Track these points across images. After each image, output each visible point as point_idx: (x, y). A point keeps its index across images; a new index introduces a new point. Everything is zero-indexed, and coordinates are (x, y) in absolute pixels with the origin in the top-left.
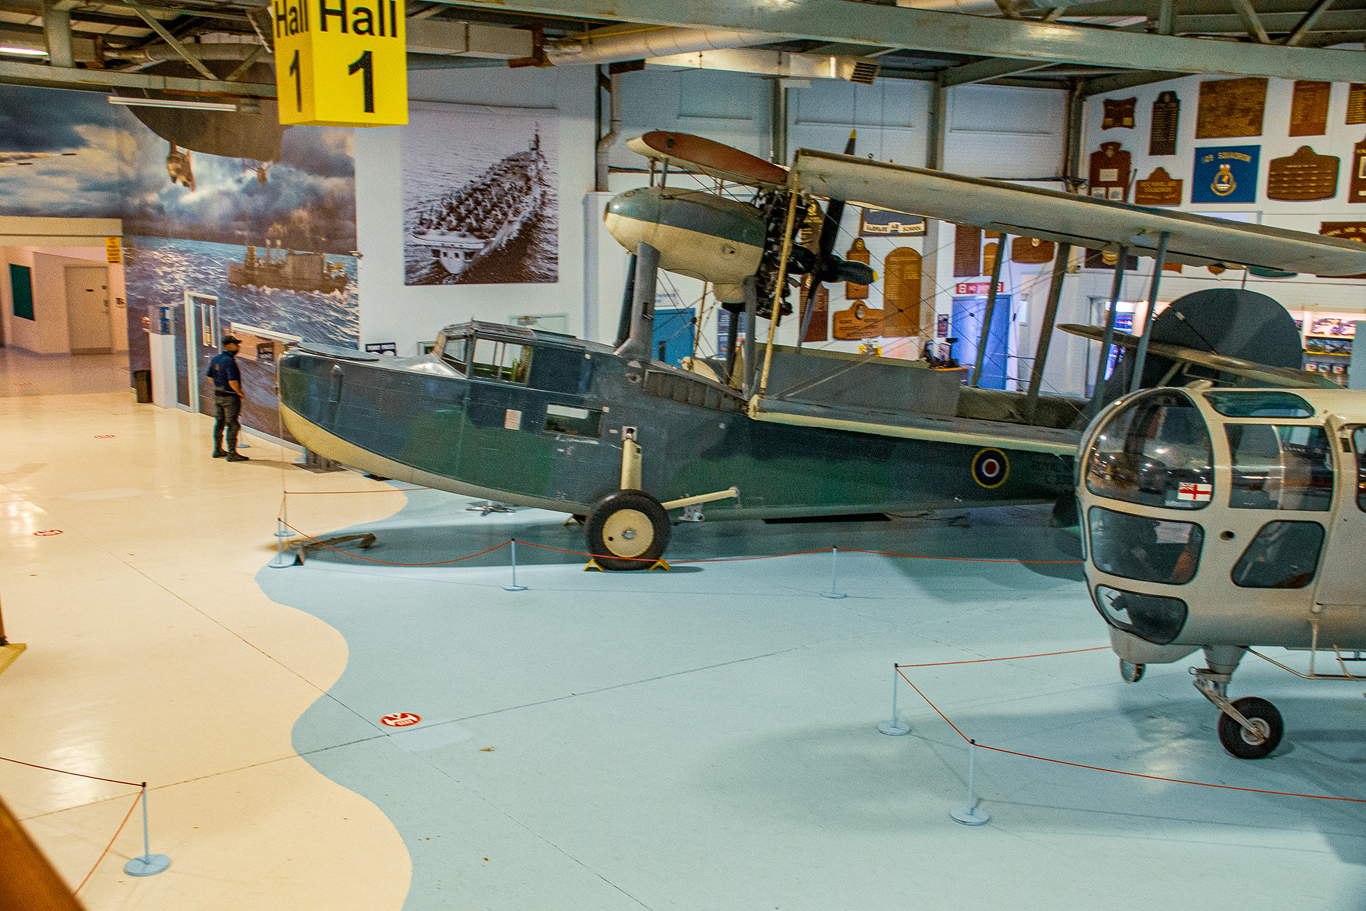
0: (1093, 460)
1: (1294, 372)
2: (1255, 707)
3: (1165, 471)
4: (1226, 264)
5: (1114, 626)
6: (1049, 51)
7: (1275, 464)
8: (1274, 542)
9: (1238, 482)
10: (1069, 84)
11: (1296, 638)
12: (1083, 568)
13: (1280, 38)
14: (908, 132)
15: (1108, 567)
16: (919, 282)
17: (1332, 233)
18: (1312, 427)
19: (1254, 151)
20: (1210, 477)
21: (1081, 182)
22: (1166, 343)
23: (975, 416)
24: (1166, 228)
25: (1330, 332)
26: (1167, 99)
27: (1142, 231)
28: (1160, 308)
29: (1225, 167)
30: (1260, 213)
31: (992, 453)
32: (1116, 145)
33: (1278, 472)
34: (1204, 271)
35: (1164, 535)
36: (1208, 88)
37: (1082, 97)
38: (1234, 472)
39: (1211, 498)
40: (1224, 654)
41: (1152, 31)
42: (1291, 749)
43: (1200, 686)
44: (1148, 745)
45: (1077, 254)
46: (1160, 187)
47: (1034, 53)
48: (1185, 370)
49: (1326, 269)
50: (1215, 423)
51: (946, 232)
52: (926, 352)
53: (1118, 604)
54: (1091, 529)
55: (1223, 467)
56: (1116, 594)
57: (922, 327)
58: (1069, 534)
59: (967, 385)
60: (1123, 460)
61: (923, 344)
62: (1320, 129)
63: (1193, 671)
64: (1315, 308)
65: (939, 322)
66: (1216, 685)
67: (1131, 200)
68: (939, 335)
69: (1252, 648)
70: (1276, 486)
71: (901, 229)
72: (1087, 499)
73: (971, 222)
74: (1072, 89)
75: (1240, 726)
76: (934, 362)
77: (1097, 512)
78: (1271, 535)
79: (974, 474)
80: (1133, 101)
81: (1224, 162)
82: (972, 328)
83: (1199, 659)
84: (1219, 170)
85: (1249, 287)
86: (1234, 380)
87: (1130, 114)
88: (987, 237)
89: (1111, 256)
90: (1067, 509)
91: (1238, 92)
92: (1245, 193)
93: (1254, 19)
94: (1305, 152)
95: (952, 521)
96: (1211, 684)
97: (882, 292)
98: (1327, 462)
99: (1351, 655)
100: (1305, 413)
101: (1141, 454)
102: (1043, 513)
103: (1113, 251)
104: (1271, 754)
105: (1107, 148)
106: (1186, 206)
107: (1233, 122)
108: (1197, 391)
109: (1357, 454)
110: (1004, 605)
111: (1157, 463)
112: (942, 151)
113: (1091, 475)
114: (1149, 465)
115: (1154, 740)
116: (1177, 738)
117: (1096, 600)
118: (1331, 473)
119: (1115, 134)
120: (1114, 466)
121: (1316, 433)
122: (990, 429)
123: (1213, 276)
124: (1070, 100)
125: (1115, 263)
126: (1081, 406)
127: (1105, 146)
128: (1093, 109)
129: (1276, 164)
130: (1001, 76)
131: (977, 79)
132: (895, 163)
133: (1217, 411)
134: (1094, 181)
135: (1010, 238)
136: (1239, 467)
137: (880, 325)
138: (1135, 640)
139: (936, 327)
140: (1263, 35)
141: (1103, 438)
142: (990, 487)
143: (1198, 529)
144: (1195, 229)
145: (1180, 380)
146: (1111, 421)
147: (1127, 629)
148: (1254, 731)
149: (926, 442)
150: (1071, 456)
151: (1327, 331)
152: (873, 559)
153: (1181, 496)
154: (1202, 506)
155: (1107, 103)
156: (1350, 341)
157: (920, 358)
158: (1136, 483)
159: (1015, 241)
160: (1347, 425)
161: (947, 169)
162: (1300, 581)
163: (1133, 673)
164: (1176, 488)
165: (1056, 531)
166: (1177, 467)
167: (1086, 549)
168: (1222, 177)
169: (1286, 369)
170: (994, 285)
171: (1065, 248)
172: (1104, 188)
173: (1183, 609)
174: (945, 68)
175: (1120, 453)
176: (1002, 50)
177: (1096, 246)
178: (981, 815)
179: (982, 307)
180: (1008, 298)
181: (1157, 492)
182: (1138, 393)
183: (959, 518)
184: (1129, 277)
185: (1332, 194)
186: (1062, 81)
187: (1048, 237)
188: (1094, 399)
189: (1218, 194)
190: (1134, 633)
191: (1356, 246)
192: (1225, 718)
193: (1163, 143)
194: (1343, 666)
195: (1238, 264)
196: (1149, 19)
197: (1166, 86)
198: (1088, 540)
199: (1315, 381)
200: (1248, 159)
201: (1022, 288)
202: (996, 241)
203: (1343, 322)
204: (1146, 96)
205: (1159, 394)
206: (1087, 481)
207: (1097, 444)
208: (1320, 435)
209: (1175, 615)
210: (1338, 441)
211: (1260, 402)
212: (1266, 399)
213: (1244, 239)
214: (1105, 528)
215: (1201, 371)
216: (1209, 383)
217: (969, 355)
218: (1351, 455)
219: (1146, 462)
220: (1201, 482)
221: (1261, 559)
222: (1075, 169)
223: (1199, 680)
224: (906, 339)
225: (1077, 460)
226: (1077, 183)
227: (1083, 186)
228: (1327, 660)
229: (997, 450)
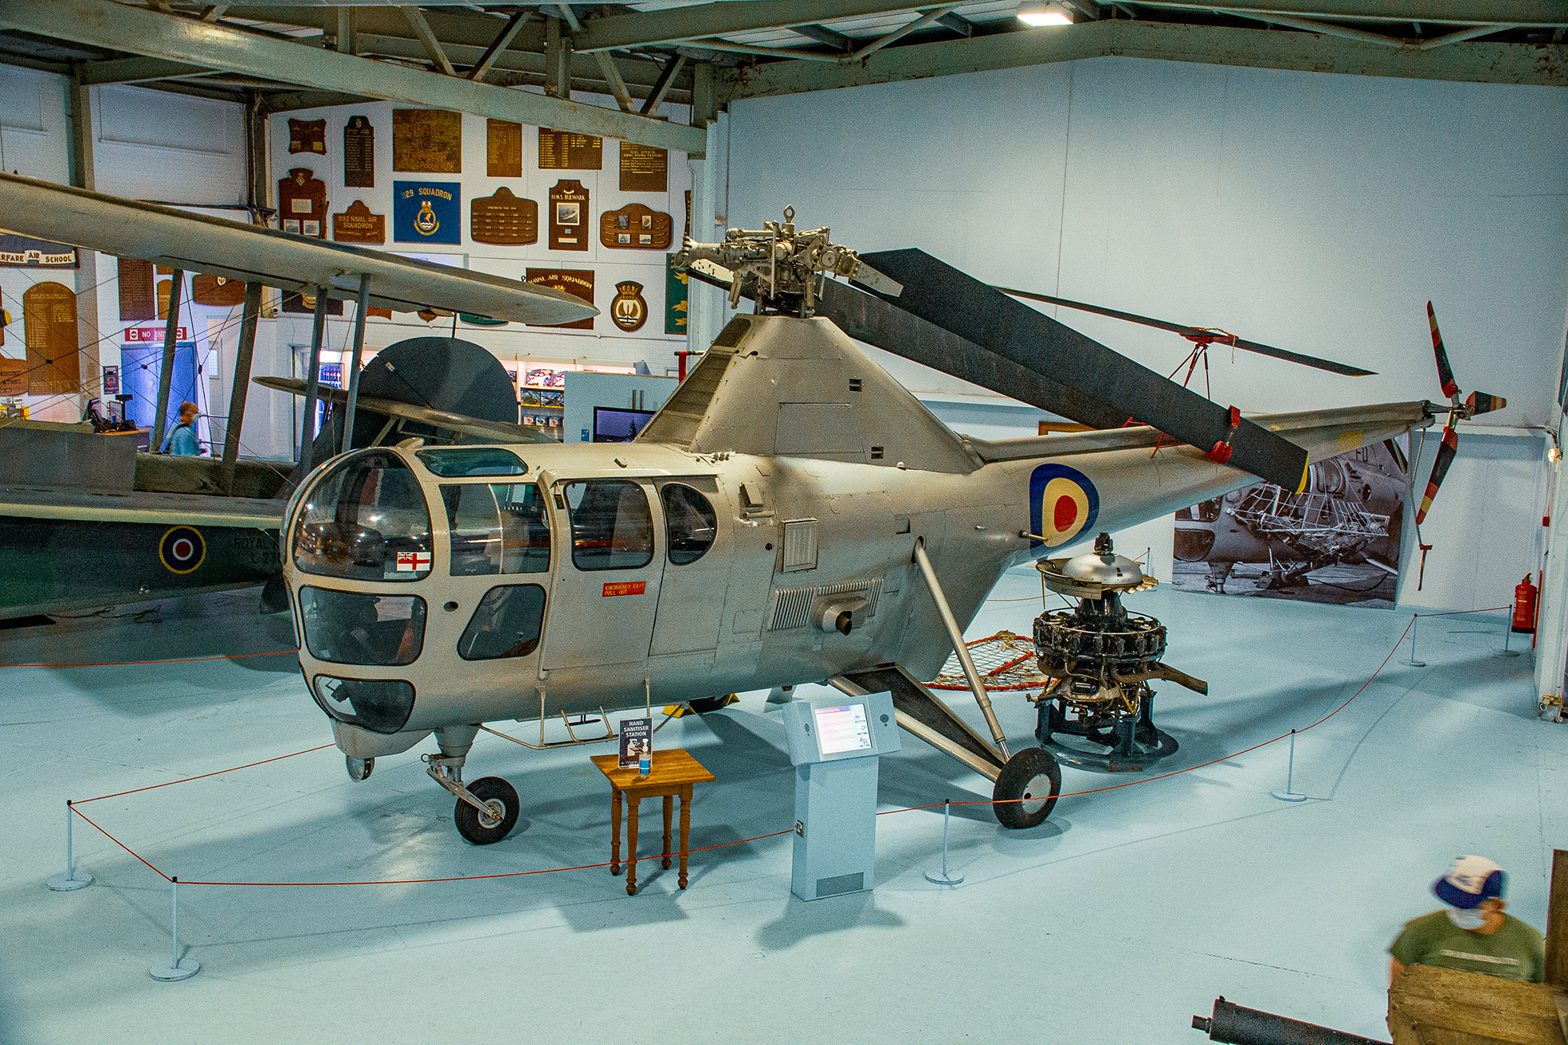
0: (301, 534)
1: (510, 426)
2: (490, 787)
3: (381, 540)
4: (434, 310)
5: (337, 720)
6: (210, 56)
7: (493, 526)
8: (498, 609)
9: (460, 547)
10: (245, 97)
11: (524, 708)
12: (298, 658)
13: (466, 71)
14: (38, 137)
15: (326, 654)
16: (74, 326)
17: (537, 280)
18: (527, 485)
19: (455, 188)
20: (428, 543)
21: (271, 212)
22: (376, 397)
23: (158, 488)
24: (369, 270)
25: (543, 383)
26: (359, 124)
27: (340, 272)
28: (367, 357)
29: (426, 205)
30: (466, 256)
31: (183, 531)
32: (308, 173)
33: (496, 535)
34: (413, 317)
35: (387, 611)
36: (402, 116)
37: (263, 114)
38: (452, 536)
39: (431, 567)
40: (455, 734)
41: (330, 47)
42: (527, 825)
43: (434, 773)
44: (382, 847)
45: (271, 296)
46: (359, 222)
47: (193, 56)
48: (400, 427)
49: (535, 318)
50: (430, 484)
51: (106, 266)
52: (91, 412)
53: (340, 694)
54: (304, 613)
55: (441, 533)
56: (336, 683)
57: (83, 381)
58: (282, 619)
59: (147, 451)
60: (336, 531)
61: (87, 403)
62: (516, 172)
63: (426, 758)
64: (528, 358)
65: (105, 375)
66: (450, 770)
67: (330, 237)
68: (106, 392)
69: (484, 724)
70: (496, 548)
71: (42, 259)
72: (296, 578)
73: (135, 254)
74: (250, 103)
75: (477, 810)
76: (100, 425)
77: (308, 593)
78: (494, 602)
79: (162, 557)
80: (322, 124)
81: (427, 198)
82: (150, 382)
83: (430, 744)
84: (421, 207)
85: (460, 335)
86: (451, 437)
87: (321, 137)
88: (159, 273)
89: (310, 299)
90: (276, 593)
91: (433, 123)
92: (449, 234)
93: (438, 48)
94: (503, 194)
95: (139, 618)
96: (445, 769)
97: (23, 337)
98: (544, 520)
99: (577, 719)
100: (520, 470)
101: (355, 523)
102: (251, 598)
103: (311, 294)
104: (509, 835)
105: (297, 176)
106: (390, 245)
107: (431, 156)
108: (410, 451)
109: (570, 510)
110: (210, 710)
111: (371, 532)
112: (91, 163)
113: (298, 549)
114: (363, 535)
115: (389, 841)
116: (414, 834)
117: (315, 694)
118: (548, 531)
119: (304, 159)
120: (325, 539)
121: (531, 489)
122: (176, 503)
123: (424, 323)
124: (249, 115)
125: (313, 307)
126: (287, 471)
127: (294, 172)
128: (277, 129)
129: (478, 204)
130: (159, 79)
131: (128, 80)
132: (21, 175)
133: (431, 471)
134: (286, 212)
135: (188, 276)
136: (460, 531)
137: (23, 379)
138: (360, 732)
139: (102, 380)
140: (448, 66)
141: (310, 507)
142: (186, 572)
143: (420, 601)
144: (397, 271)
145: (394, 438)
146: (318, 487)
147: (351, 721)
148: (491, 812)
149: (96, 523)
150: (276, 530)
151: (540, 382)
152: (34, 675)
153: (401, 567)
154: (423, 576)
155: (292, 123)
156: (562, 392)
157: (84, 420)
158: (351, 556)
159: (194, 279)
160: (559, 480)
161: (99, 189)
162: (525, 648)
163: (362, 770)
164: (394, 559)
165: (267, 618)
166: (395, 535)
167: (299, 635)
168: (423, 216)
169: (502, 423)
170: (172, 331)
171: (255, 289)
172: (298, 221)
173: (411, 693)
174: (82, 61)
175: (331, 524)
176: (151, 48)
177: (293, 287)
178: (190, 965)
179: (160, 356)
180: (193, 346)
181: (375, 565)
182: (349, 453)
183: (145, 612)
184: (331, 322)
185: (534, 240)
186: (238, 92)
187: (236, 275)
188: (301, 463)
189: (422, 233)
190: (359, 725)
191: (559, 295)
192: (462, 805)
193: (359, 173)
194: (570, 731)
195: (449, 310)
196: (326, 33)
197: (357, 110)
198: (301, 624)
199: (530, 436)
200: (449, 197)
201: (209, 333)
202: (170, 277)
203: (555, 373)
204: (336, 120)
205: (367, 455)
206: (295, 559)
207: (303, 514)
208: (535, 491)
209: (402, 699)
210: (552, 497)
211: (478, 460)
212: (480, 457)
213: (450, 284)
214: (319, 610)
215: (415, 428)
216: (421, 441)
217: (147, 415)
218: (565, 512)
219: (361, 532)
220: (420, 550)
221: (486, 628)
222: (262, 197)
223: (432, 767)
224: (61, 397)
225: (281, 534)
226: (266, 213)
227: (273, 217)
228: (556, 727)
229: (191, 528)
